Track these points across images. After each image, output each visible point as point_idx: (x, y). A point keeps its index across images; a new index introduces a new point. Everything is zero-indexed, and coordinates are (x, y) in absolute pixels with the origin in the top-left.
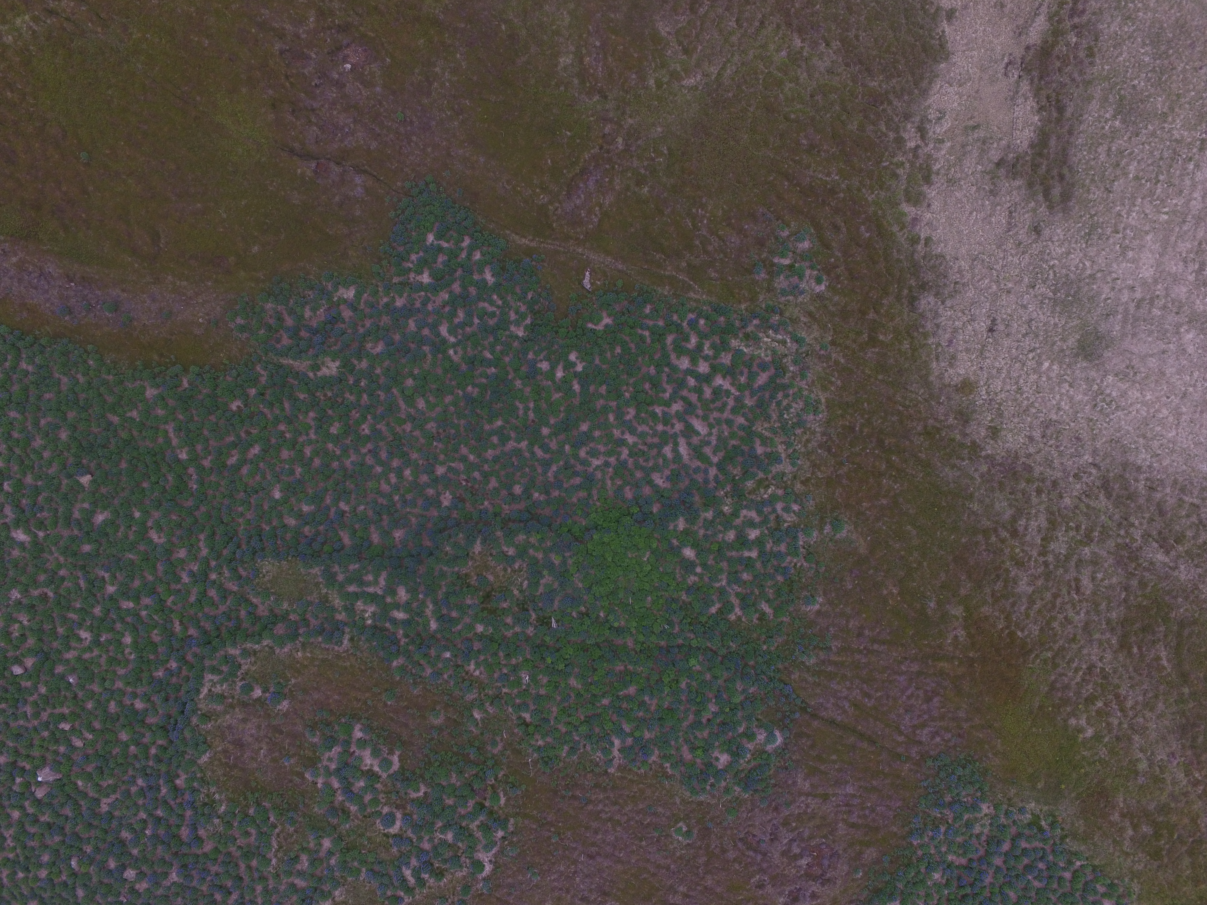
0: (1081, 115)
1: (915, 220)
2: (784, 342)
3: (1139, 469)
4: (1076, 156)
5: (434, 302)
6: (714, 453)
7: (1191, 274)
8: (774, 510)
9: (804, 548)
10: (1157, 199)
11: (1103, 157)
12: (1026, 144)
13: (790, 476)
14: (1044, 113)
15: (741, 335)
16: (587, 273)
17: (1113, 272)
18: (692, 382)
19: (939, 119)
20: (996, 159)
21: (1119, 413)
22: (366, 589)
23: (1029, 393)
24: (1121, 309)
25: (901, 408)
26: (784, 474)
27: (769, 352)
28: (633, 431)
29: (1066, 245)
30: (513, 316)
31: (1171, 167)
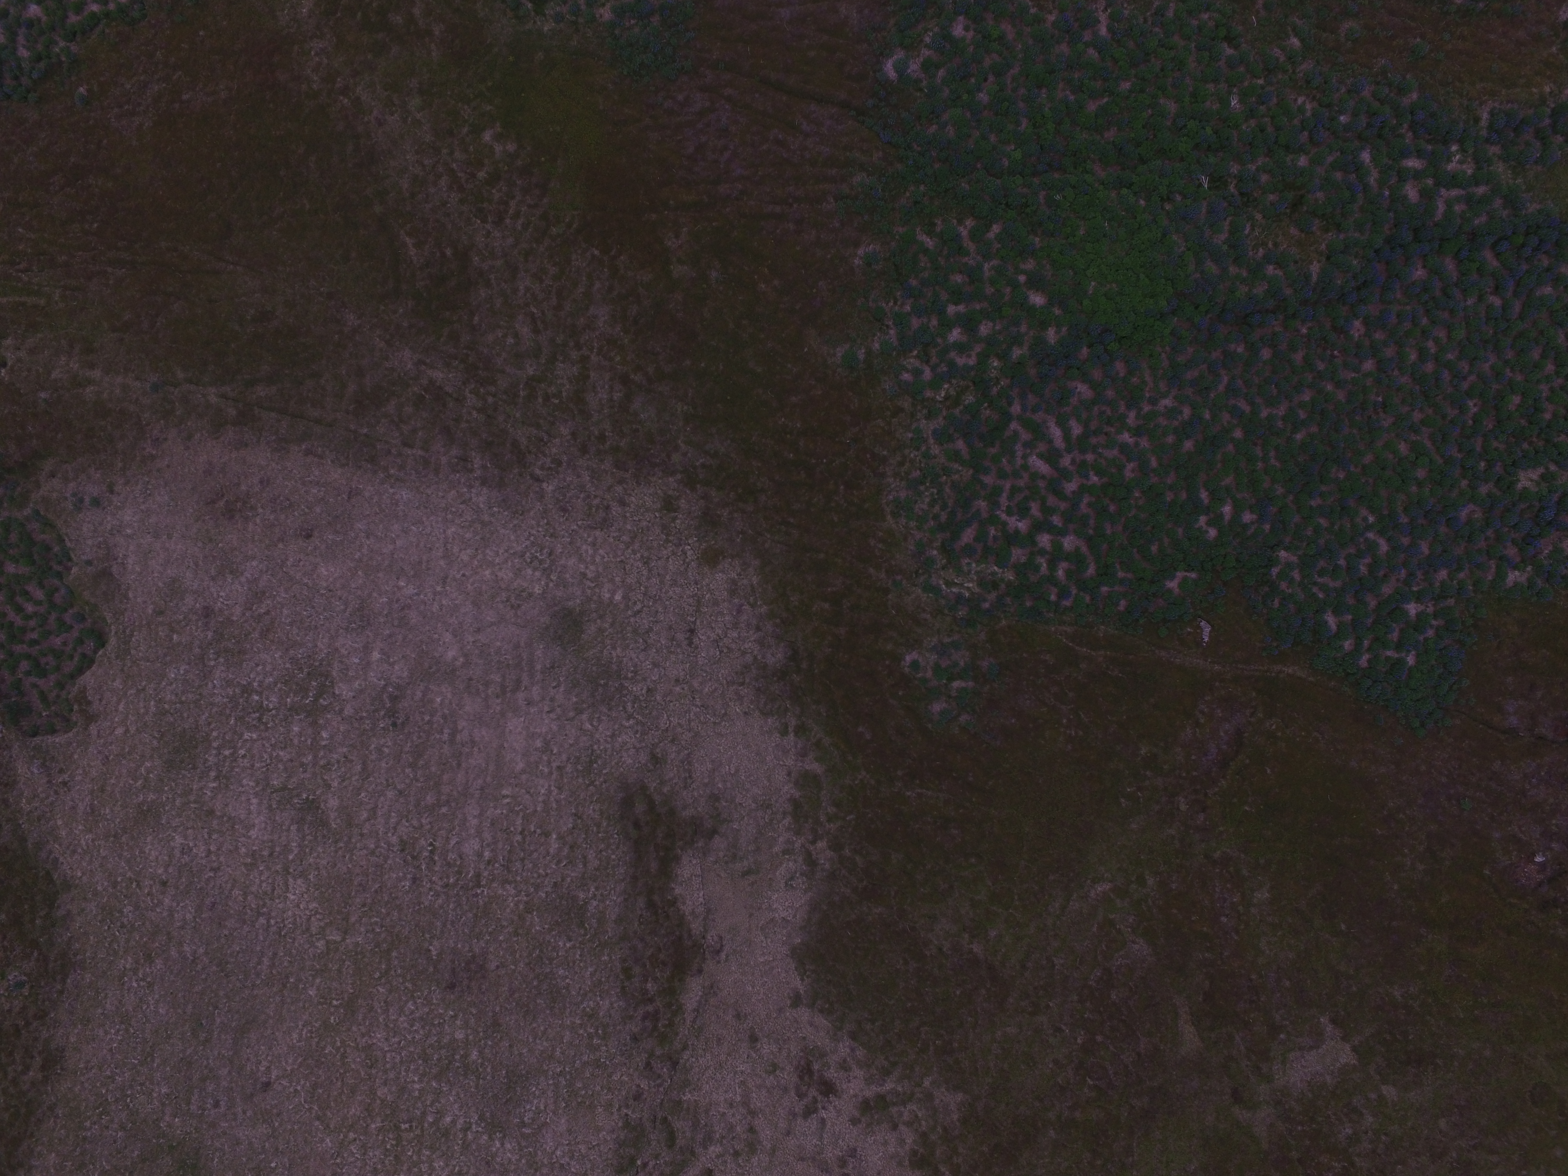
0: (626, 900)
1: (802, 754)
2: (949, 584)
3: (484, 482)
4: (623, 852)
5: (1398, 580)
6: (1016, 433)
7: (464, 728)
8: (933, 369)
9: (888, 326)
10: (518, 813)
11: (591, 855)
12: (685, 860)
13: (919, 416)
14: (669, 897)
15: (1003, 586)
16: (1206, 640)
17: (555, 720)
18: (1056, 520)
19: (792, 879)
20: (717, 839)
21: (520, 548)
22: (1462, 192)
23: (634, 559)
24: (539, 676)
25: (792, 520)
26: (929, 416)
27: (965, 568)
28: (1124, 448)
29: (617, 745)
30: (1296, 575)
31: (510, 852)
